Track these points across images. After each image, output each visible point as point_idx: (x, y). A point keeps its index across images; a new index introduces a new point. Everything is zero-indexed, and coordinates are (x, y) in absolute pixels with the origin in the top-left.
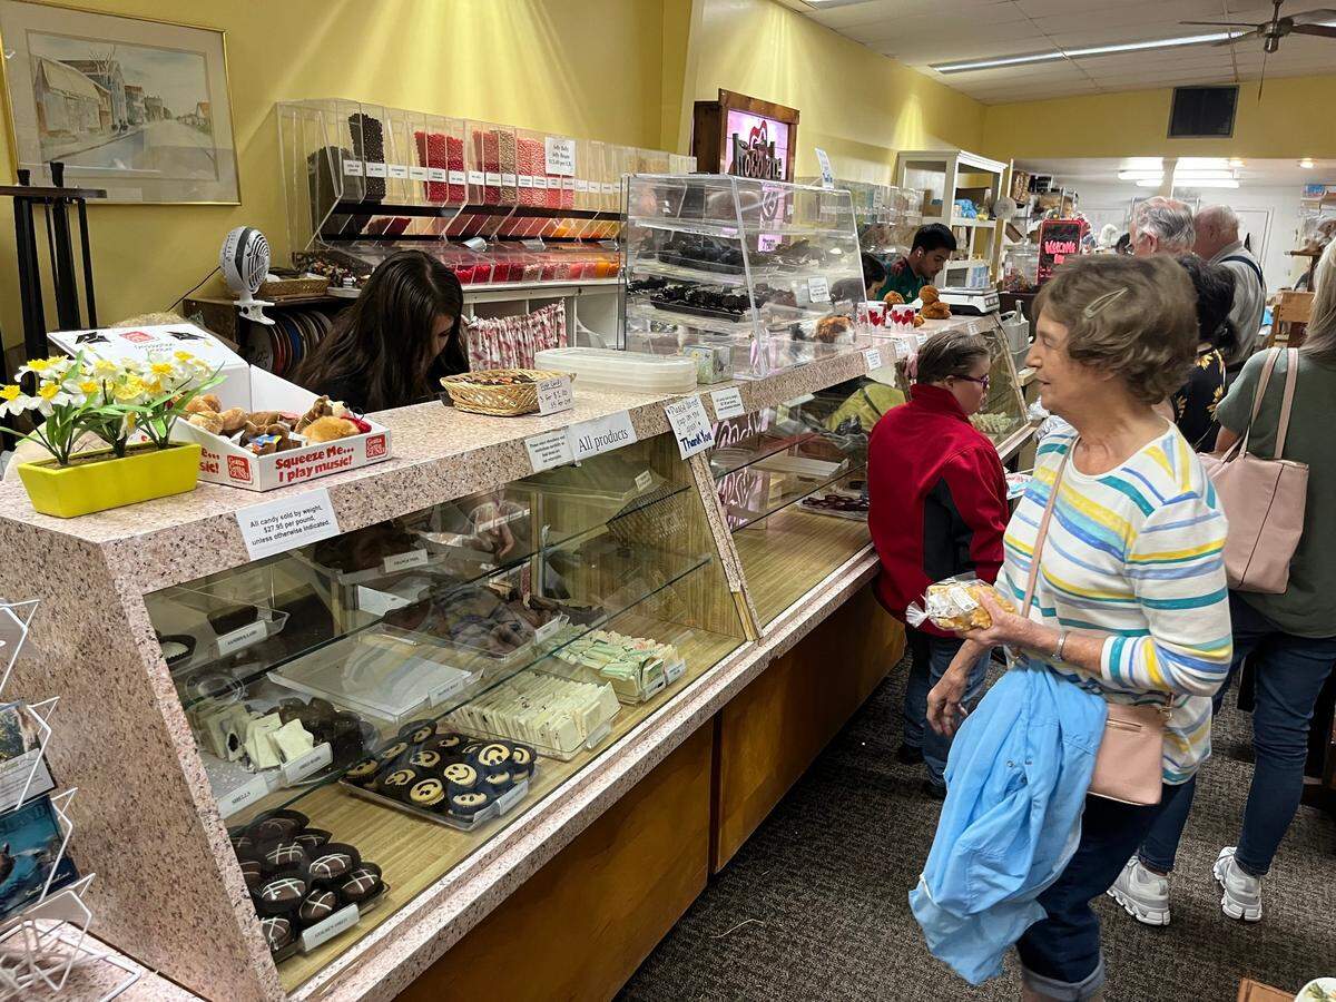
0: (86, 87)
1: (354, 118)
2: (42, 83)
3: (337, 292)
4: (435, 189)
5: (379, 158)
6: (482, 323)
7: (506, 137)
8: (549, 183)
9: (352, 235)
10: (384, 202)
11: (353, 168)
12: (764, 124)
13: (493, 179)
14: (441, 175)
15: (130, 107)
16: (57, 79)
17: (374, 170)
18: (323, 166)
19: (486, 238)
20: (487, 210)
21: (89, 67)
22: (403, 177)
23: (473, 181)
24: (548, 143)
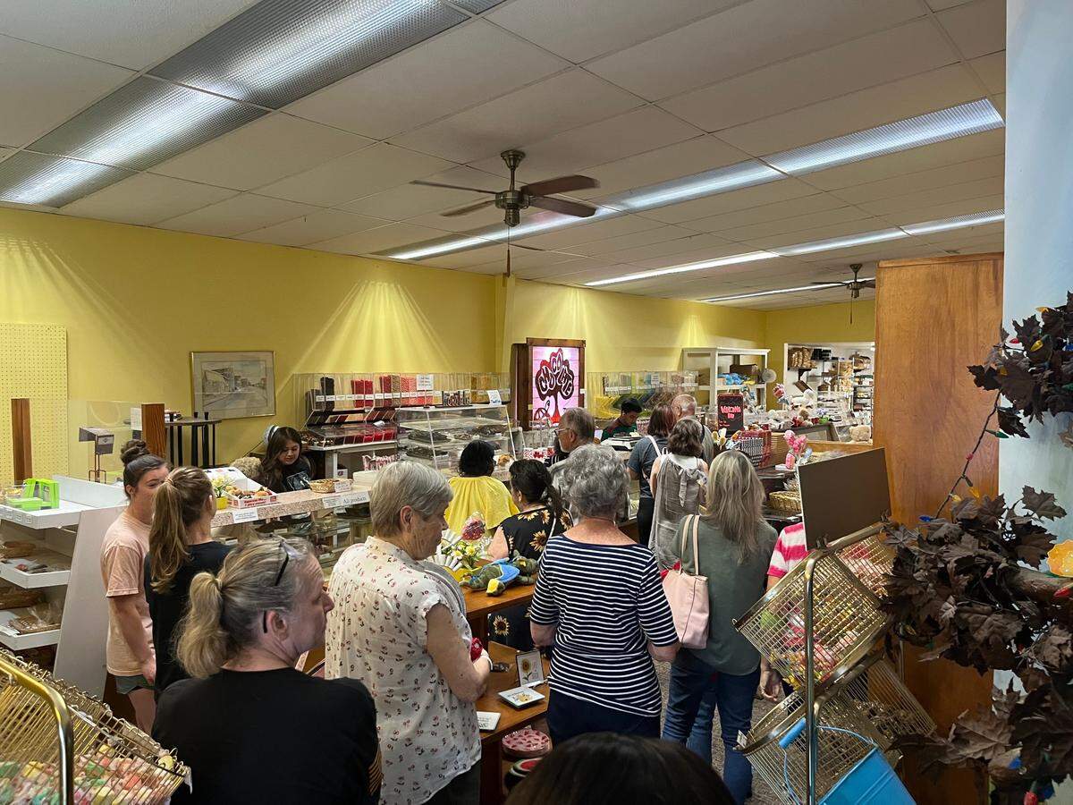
0: (219, 378)
1: (322, 379)
2: (205, 379)
3: (311, 448)
4: (359, 403)
5: (332, 393)
6: (378, 458)
7: (395, 377)
8: (419, 394)
9: (321, 424)
10: (334, 410)
11: (320, 398)
12: (560, 350)
13: (388, 396)
14: (362, 397)
15: (236, 383)
16: (211, 377)
17: (330, 398)
18: (309, 397)
19: (385, 420)
20: (384, 409)
21: (222, 371)
22: (343, 399)
23: (377, 398)
24: (418, 377)
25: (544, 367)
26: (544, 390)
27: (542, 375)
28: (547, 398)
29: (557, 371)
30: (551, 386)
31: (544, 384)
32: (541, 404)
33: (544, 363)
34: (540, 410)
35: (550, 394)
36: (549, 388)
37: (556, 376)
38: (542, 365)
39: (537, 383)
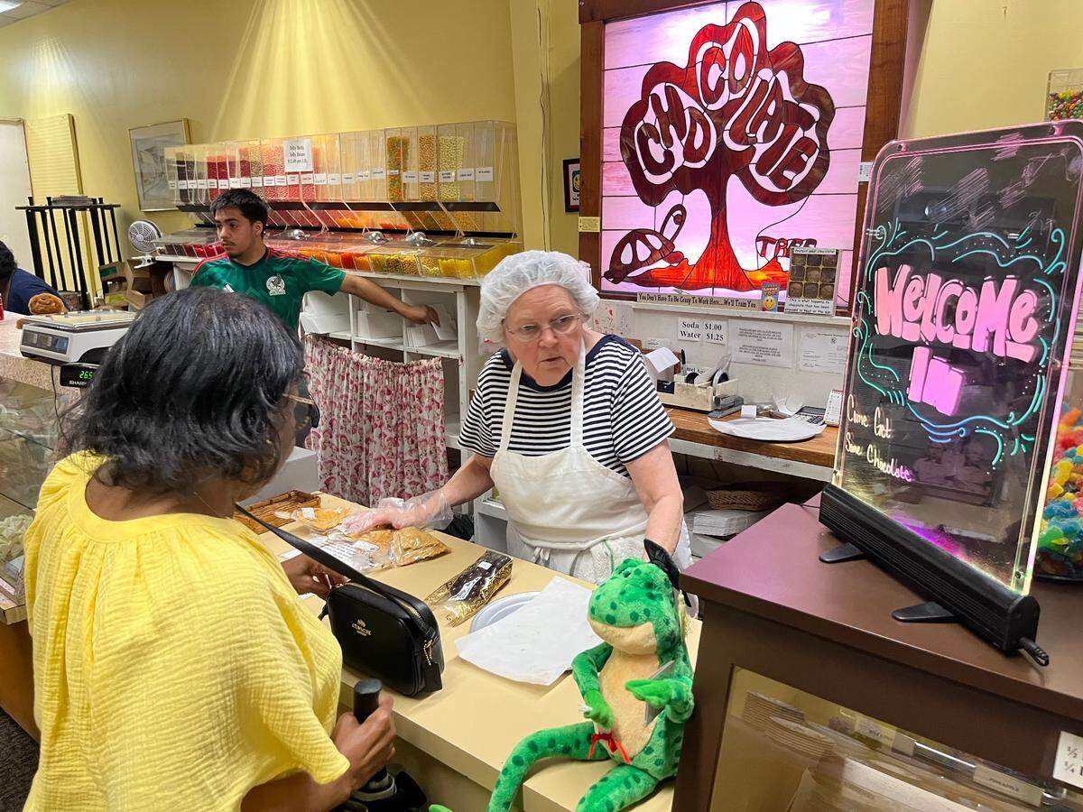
8: (289, 181)
11: (173, 185)
14: (214, 184)
22: (195, 187)
24: (287, 145)
25: (659, 89)
26: (657, 169)
27: (650, 117)
28: (674, 197)
29: (726, 96)
30: (690, 153)
31: (657, 151)
32: (646, 216)
33: (661, 72)
34: (636, 236)
35: (685, 181)
36: (679, 160)
37: (724, 114)
38: (649, 83)
39: (625, 146)
